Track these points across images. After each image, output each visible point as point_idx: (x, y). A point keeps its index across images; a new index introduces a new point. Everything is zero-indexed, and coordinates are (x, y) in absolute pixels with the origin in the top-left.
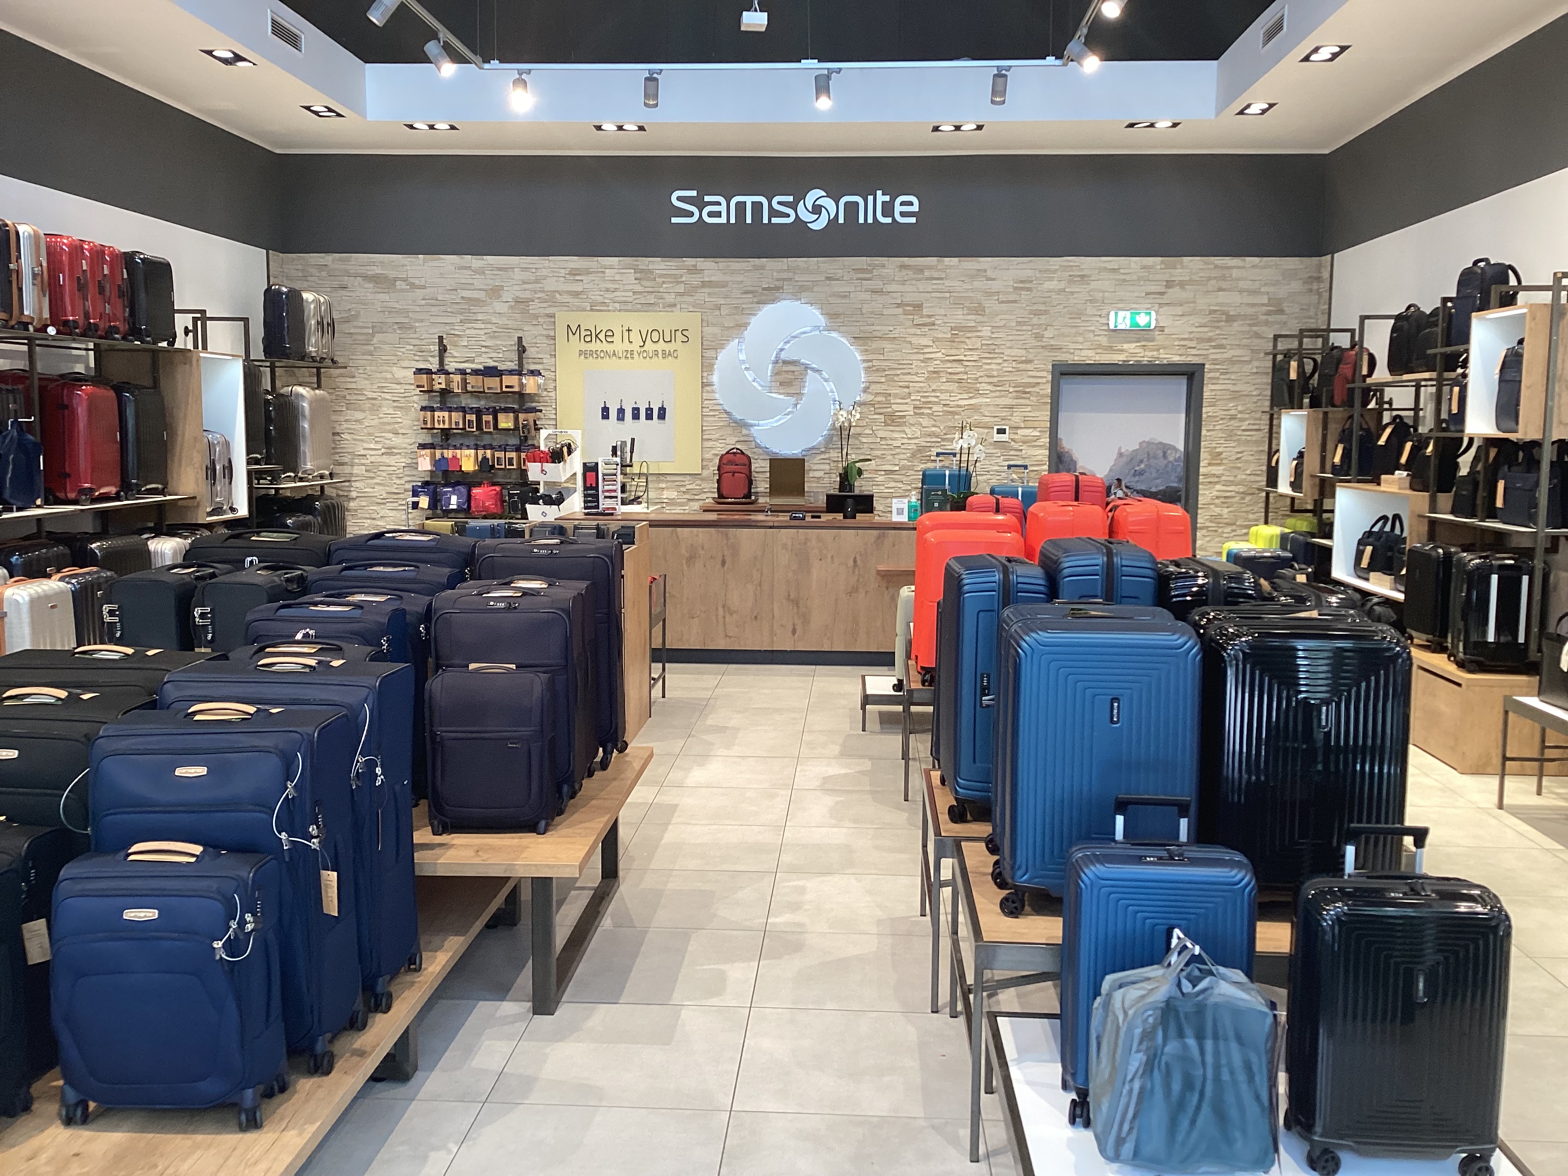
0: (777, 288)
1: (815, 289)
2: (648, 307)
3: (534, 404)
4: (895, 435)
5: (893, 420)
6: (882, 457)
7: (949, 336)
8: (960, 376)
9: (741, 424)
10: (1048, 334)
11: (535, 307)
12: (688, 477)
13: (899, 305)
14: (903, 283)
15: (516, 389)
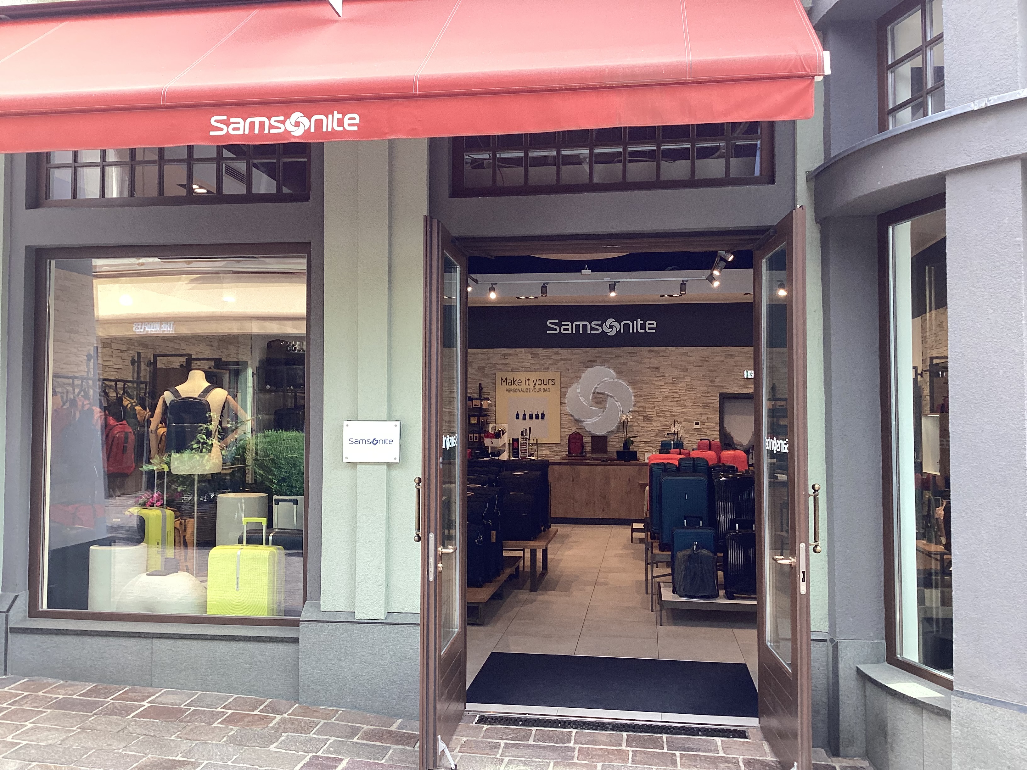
0: (594, 361)
1: (611, 361)
2: (537, 369)
3: (486, 413)
4: (648, 426)
5: (647, 419)
6: (643, 436)
7: (672, 381)
8: (677, 399)
9: (578, 421)
10: (717, 380)
11: (487, 370)
12: (554, 445)
13: (648, 368)
14: (651, 358)
15: (479, 406)
